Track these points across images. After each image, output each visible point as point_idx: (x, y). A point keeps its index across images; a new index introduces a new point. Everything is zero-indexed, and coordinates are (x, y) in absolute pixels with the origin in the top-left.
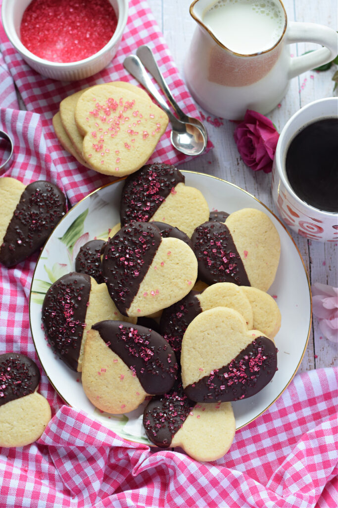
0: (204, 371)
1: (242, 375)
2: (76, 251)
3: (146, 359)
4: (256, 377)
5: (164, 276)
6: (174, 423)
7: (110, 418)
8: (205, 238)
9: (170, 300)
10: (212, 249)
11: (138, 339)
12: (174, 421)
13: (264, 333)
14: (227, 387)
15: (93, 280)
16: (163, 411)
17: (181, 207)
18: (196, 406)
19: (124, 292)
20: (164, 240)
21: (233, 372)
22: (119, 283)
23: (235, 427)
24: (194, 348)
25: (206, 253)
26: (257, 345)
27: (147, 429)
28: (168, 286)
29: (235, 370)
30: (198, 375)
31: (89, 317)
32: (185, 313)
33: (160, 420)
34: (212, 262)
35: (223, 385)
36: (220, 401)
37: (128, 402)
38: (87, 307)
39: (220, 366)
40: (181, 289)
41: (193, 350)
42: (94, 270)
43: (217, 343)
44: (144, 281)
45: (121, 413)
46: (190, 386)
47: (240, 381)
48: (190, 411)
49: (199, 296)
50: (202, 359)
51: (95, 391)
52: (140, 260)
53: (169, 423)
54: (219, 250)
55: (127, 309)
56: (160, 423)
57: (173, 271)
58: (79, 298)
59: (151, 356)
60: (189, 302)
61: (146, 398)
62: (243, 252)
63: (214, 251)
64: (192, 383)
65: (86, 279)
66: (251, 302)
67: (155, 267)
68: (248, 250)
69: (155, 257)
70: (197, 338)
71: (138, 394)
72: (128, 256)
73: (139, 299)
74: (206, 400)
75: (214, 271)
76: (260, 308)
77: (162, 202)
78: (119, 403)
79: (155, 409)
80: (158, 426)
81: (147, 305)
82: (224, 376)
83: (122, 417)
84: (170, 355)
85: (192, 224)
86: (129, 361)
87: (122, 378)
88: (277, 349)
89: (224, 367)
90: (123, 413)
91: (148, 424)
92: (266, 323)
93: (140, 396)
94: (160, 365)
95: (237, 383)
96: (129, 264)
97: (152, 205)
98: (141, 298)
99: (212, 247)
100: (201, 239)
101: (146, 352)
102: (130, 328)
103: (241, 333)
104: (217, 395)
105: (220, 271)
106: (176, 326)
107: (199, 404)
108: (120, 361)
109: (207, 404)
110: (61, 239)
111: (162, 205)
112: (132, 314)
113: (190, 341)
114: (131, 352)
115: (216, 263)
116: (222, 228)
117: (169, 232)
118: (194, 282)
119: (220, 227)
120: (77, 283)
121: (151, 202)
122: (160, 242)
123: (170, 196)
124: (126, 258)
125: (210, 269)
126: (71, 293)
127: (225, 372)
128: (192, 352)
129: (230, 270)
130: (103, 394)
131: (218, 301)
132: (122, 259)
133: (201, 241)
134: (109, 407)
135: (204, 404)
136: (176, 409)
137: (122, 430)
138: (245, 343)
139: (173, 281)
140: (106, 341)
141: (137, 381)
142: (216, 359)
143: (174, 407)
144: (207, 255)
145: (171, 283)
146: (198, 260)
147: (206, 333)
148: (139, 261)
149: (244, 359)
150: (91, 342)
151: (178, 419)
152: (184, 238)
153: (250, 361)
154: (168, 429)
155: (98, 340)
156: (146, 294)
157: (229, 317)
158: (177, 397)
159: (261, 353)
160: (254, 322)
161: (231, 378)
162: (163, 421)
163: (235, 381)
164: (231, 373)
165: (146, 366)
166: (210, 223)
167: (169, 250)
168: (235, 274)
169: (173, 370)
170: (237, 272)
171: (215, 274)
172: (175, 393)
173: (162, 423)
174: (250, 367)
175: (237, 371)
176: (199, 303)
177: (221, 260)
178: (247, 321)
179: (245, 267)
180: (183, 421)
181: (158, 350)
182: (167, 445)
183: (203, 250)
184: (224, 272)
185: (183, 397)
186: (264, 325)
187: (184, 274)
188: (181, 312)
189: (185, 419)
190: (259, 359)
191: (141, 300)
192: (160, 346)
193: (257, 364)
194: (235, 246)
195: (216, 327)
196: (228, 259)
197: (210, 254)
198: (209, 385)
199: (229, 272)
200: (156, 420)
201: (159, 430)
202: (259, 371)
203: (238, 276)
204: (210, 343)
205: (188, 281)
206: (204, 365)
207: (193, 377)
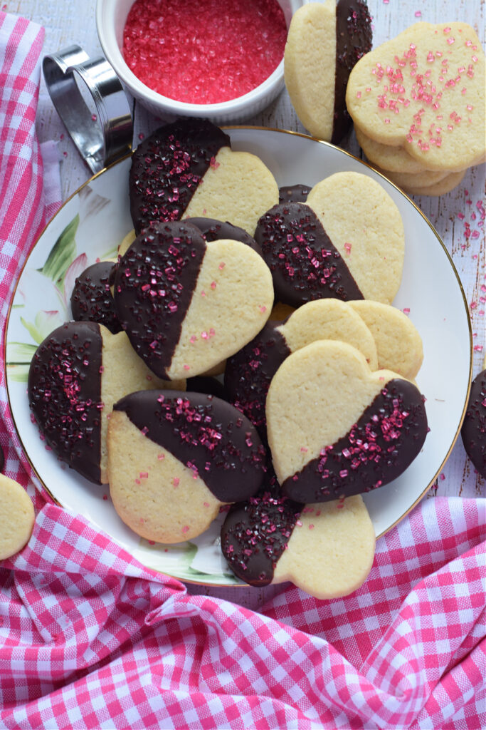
0: (309, 452)
1: (373, 448)
2: (70, 285)
3: (212, 446)
4: (396, 449)
5: (218, 305)
6: (272, 544)
7: (166, 551)
8: (277, 232)
9: (235, 342)
10: (291, 249)
11: (193, 416)
12: (272, 541)
13: (398, 372)
14: (351, 471)
15: (103, 329)
16: (251, 528)
17: (230, 188)
18: (305, 510)
19: (157, 340)
20: (210, 246)
21: (357, 446)
22: (147, 328)
23: (375, 535)
24: (287, 417)
25: (282, 256)
26: (389, 396)
27: (231, 560)
28: (228, 321)
29: (359, 442)
30: (301, 459)
31: (106, 390)
32: (261, 360)
33: (250, 542)
34: (295, 270)
35: (343, 469)
36: (342, 497)
37: (192, 521)
38: (100, 374)
39: (335, 439)
40: (251, 321)
41: (285, 419)
42: (103, 313)
43: (324, 403)
44: (187, 318)
45: (183, 540)
46: (290, 479)
47: (370, 459)
48: (296, 519)
49: (281, 329)
50: (302, 433)
51: (136, 510)
52: (175, 284)
53: (264, 545)
54: (303, 249)
55: (166, 368)
56: (250, 547)
57: (234, 295)
58: (86, 363)
59: (219, 441)
60: (267, 341)
61: (221, 509)
62: (343, 246)
63: (295, 250)
64: (292, 475)
65: (92, 330)
66: (369, 325)
67: (203, 293)
68: (352, 241)
69: (200, 276)
70: (289, 399)
71: (206, 505)
72: (154, 281)
73: (184, 348)
74: (321, 498)
75: (300, 285)
76: (386, 333)
77: (197, 184)
78: (177, 524)
79: (238, 525)
80: (247, 552)
81: (199, 357)
82: (343, 455)
83: (186, 545)
84: (249, 434)
85: (253, 212)
86: (183, 453)
87: (176, 483)
88: (423, 396)
89: (340, 440)
90: (187, 539)
91: (231, 552)
92: (399, 356)
93: (210, 508)
94: (235, 453)
95: (366, 463)
96: (158, 294)
97: (183, 190)
98: (187, 347)
99: (291, 245)
100: (271, 234)
101: (209, 434)
102: (176, 400)
103: (360, 378)
104: (337, 488)
105: (310, 282)
106: (250, 384)
107: (308, 506)
108: (168, 456)
109: (322, 504)
110: (41, 270)
111: (198, 190)
112: (176, 375)
113: (279, 406)
114: (185, 439)
115: (301, 270)
116: (302, 212)
117: (217, 231)
118: (269, 307)
119: (299, 211)
120: (77, 339)
121: (179, 186)
122: (204, 249)
123: (210, 172)
124: (151, 284)
125: (292, 282)
126: (70, 355)
127: (344, 448)
128: (284, 423)
129: (326, 279)
130: (150, 514)
132: (144, 288)
133: (272, 238)
134: (163, 534)
135: (317, 505)
136: (272, 520)
137: (190, 568)
138: (370, 395)
139: (237, 309)
140: (140, 428)
141: (201, 484)
142: (326, 429)
143: (269, 516)
144: (285, 259)
145: (233, 314)
146: (272, 270)
147: (302, 388)
148: (174, 287)
149: (372, 421)
150: (117, 433)
151: (278, 536)
152: (243, 238)
153: (382, 424)
154: (264, 555)
155: (127, 427)
156: (194, 339)
157: (337, 356)
158: (271, 500)
159: (398, 407)
160: (380, 358)
161: (355, 456)
162: (253, 543)
163: (363, 460)
164: (354, 447)
165: (213, 458)
166: (282, 207)
167: (220, 261)
168: (335, 284)
169: (257, 457)
170: (339, 280)
171: (302, 288)
172: (267, 494)
173: (254, 546)
174: (384, 432)
175: (363, 443)
176: (284, 340)
177: (308, 263)
178: (368, 358)
179: (351, 270)
180: (287, 538)
181: (229, 428)
182: (267, 581)
183: (277, 251)
184: (316, 283)
185: (281, 498)
186: (396, 360)
187: (252, 296)
188: (256, 358)
189: (290, 535)
190: (397, 418)
191: (188, 350)
192: (231, 422)
193: (395, 426)
194: (328, 238)
195: (319, 375)
196: (320, 262)
197: (289, 257)
198: (321, 473)
199: (324, 283)
200: (243, 542)
201: (250, 558)
202: (399, 438)
203: (341, 286)
204: (313, 403)
205: (260, 307)
206: (307, 441)
207: (292, 465)
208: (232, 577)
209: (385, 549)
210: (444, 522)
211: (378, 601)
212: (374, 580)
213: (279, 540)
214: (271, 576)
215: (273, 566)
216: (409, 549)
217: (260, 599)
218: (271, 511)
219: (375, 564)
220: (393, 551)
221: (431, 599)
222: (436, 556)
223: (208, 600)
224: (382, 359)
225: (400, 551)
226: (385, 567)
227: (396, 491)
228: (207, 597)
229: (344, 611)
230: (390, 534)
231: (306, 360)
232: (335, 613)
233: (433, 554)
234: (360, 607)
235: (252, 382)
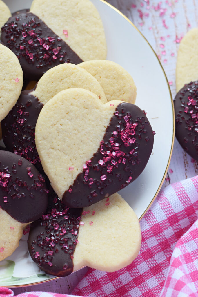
0: (75, 169)
1: (119, 154)
3: (4, 184)
4: (135, 151)
6: (66, 242)
8: (15, 33)
9: (3, 108)
10: (27, 41)
12: (66, 240)
13: (122, 100)
14: (108, 175)
16: (49, 235)
18: (83, 213)
21: (107, 156)
23: (137, 218)
24: (53, 148)
25: (22, 47)
26: (120, 115)
27: (40, 262)
29: (108, 152)
30: (70, 176)
32: (25, 117)
33: (50, 246)
34: (33, 55)
35: (103, 175)
36: (107, 196)
37: (5, 243)
39: (91, 156)
40: (10, 90)
41: (51, 150)
43: (76, 132)
45: (3, 258)
46: (66, 192)
47: (119, 162)
48: (79, 221)
49: (33, 93)
50: (67, 157)
53: (61, 244)
54: (35, 40)
56: (51, 249)
59: (9, 179)
60: (26, 103)
61: (24, 231)
62: (62, 33)
63: (31, 42)
64: (68, 189)
66: (94, 75)
68: (67, 28)
70: (50, 135)
71: (12, 228)
74: (92, 200)
75: (39, 64)
76: (106, 78)
79: (38, 237)
80: (50, 253)
82: (100, 165)
83: (6, 263)
84: (29, 168)
88: (144, 111)
89: (95, 155)
90: (5, 257)
91: (38, 257)
92: (120, 91)
93: (15, 230)
94: (23, 185)
95: (117, 167)
99: (27, 39)
100: (11, 35)
103: (97, 108)
104: (101, 190)
105: (45, 60)
106: (22, 136)
107: (85, 209)
109: (94, 205)
113: (45, 142)
115: (38, 54)
116: (28, 17)
118: (21, 78)
119: (26, 17)
125: (33, 64)
127: (99, 160)
128: (52, 153)
129: (56, 56)
131: (57, 88)
133: (12, 38)
135: (91, 208)
136: (62, 226)
137: (13, 277)
138: (107, 119)
142: (83, 150)
143: (59, 225)
144: (25, 49)
146: (19, 59)
147: (58, 125)
149: (113, 136)
151: (69, 235)
154: (63, 252)
157: (77, 97)
158: (58, 213)
159: (129, 121)
160: (107, 95)
161: (108, 163)
162: (53, 245)
163: (114, 164)
164: (106, 157)
165: (8, 192)
166: (14, 18)
168: (63, 58)
169: (39, 184)
170: (65, 54)
171: (41, 66)
172: (54, 210)
173: (53, 248)
174: (124, 141)
175: (111, 152)
176: (37, 100)
177: (41, 49)
178: (99, 96)
179: (71, 47)
180: (76, 235)
181: (13, 168)
182: (70, 269)
183: (18, 45)
184: (50, 60)
185: (64, 210)
186: (118, 94)
187: (7, 74)
188: (21, 117)
189: (78, 233)
190: (130, 129)
192: (14, 164)
193: (130, 135)
194: (50, 29)
195: (67, 113)
196: (49, 45)
197: (27, 47)
198: (87, 182)
199: (56, 58)
200: (45, 248)
201: (53, 257)
202: (135, 142)
203: (68, 59)
204: (68, 134)
205: (14, 79)
206: (72, 162)
207: (66, 181)
208: (44, 275)
209: (147, 227)
210: (183, 196)
211: (152, 266)
212: (145, 252)
213: (70, 238)
214: (71, 266)
215: (71, 258)
216: (164, 222)
217: (69, 288)
218: (60, 220)
219: (143, 240)
220: (153, 227)
221: (189, 250)
222: (183, 222)
223: (30, 294)
224: (109, 96)
225: (158, 225)
226: (150, 240)
227: (143, 185)
228: (29, 293)
229: (130, 279)
230: (147, 215)
231: (55, 105)
232: (124, 283)
233: (181, 222)
234: (141, 273)
235: (22, 134)
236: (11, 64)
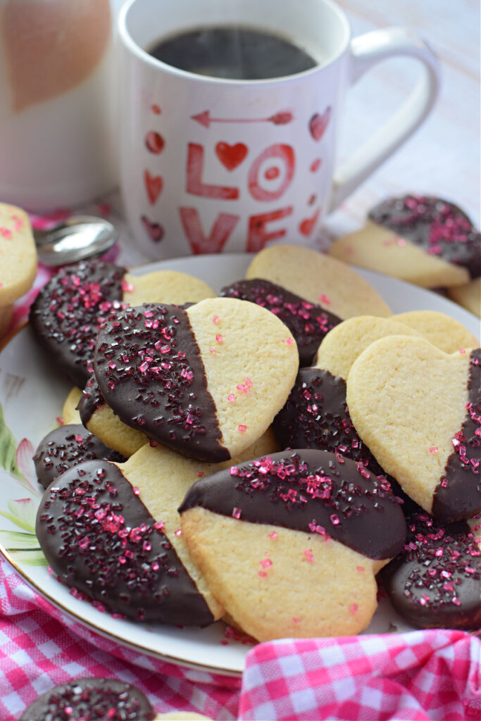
0: (440, 450)
3: (326, 494)
5: (237, 356)
9: (279, 384)
11: (284, 471)
18: (474, 528)
19: (190, 413)
20: (189, 311)
22: (170, 407)
24: (391, 424)
28: (258, 365)
30: (436, 462)
31: (156, 509)
32: (318, 401)
37: (355, 597)
39: (458, 427)
40: (283, 357)
41: (390, 427)
43: (420, 394)
44: (209, 382)
49: (318, 366)
50: (420, 434)
51: (280, 612)
52: (175, 354)
55: (219, 441)
57: (247, 340)
59: (330, 484)
64: (439, 483)
67: (211, 352)
68: (322, 294)
69: (196, 339)
70: (381, 404)
71: (360, 569)
72: (148, 360)
73: (226, 412)
78: (340, 607)
81: (248, 413)
86: (294, 520)
87: (309, 557)
93: (366, 572)
98: (229, 410)
101: (315, 481)
102: (252, 464)
103: (439, 359)
105: (310, 334)
108: (280, 531)
114: (289, 501)
122: (186, 314)
124: (148, 363)
128: (392, 431)
130: (301, 609)
131: (357, 350)
132: (142, 369)
134: (330, 628)
138: (462, 371)
139: (258, 352)
140: (228, 514)
141: (338, 548)
142: (441, 420)
145: (258, 357)
147: (388, 387)
148: (175, 358)
150: (202, 535)
154: (469, 580)
155: (210, 521)
156: (231, 398)
157: (402, 344)
162: (447, 575)
165: (335, 507)
167: (211, 316)
187: (268, 335)
188: (311, 402)
191: (233, 412)
195: (396, 369)
198: (468, 465)
204: (409, 398)
205: (283, 341)
206: (430, 440)
207: (431, 472)
235: (321, 429)
236: (270, 321)
